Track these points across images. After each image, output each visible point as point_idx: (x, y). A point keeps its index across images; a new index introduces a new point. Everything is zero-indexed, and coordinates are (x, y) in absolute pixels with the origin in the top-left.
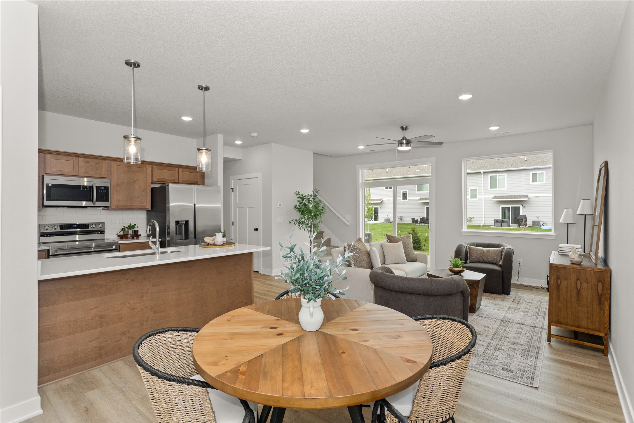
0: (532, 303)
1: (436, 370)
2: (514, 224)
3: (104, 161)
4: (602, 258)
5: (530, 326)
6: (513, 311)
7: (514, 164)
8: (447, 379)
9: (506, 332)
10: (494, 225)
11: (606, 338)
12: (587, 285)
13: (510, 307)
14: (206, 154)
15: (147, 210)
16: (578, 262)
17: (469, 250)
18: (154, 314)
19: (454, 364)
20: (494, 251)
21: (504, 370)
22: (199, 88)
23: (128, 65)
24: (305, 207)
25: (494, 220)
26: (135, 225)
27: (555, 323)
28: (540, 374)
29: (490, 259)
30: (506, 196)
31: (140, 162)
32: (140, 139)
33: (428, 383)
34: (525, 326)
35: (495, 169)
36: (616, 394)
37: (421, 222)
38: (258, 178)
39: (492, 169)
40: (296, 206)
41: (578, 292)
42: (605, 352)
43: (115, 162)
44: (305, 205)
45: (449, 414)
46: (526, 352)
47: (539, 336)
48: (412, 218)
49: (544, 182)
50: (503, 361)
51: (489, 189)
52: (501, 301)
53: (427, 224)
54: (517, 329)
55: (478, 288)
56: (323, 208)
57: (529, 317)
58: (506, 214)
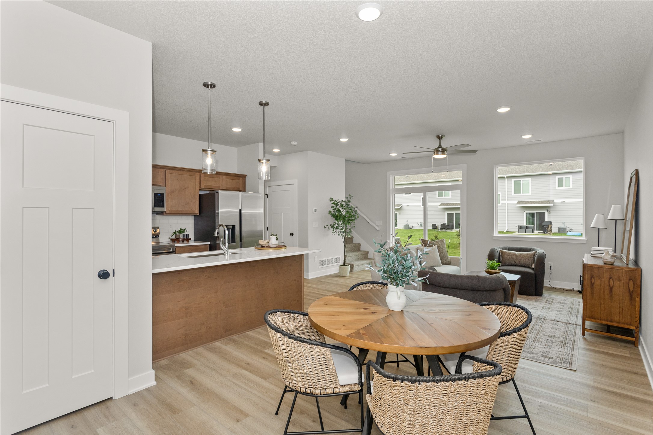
0: (564, 303)
1: (502, 339)
2: (539, 230)
3: (160, 170)
4: (632, 259)
5: (565, 323)
6: (547, 310)
7: (539, 168)
8: (510, 347)
9: (542, 328)
10: (518, 231)
11: (636, 330)
12: (619, 282)
13: (543, 307)
14: (266, 164)
15: (194, 216)
16: (610, 262)
17: (502, 254)
18: (225, 307)
19: (516, 335)
20: (527, 255)
21: (544, 357)
22: (260, 104)
23: (205, 86)
24: (339, 213)
25: (518, 226)
26: (185, 229)
27: (589, 318)
28: (577, 360)
29: (522, 262)
30: (531, 201)
31: (215, 173)
32: (216, 152)
33: (495, 349)
34: (559, 322)
35: (519, 173)
36: (646, 376)
37: (442, 228)
38: (294, 184)
39: (516, 173)
40: (331, 211)
41: (611, 289)
42: (635, 343)
43: (169, 171)
44: (339, 211)
45: (511, 375)
46: (563, 343)
47: (574, 331)
48: (432, 224)
49: (571, 187)
50: (543, 350)
51: (513, 194)
52: (534, 302)
53: (448, 231)
54: (553, 325)
55: (514, 288)
56: (355, 213)
57: (563, 316)
58: (531, 221)
